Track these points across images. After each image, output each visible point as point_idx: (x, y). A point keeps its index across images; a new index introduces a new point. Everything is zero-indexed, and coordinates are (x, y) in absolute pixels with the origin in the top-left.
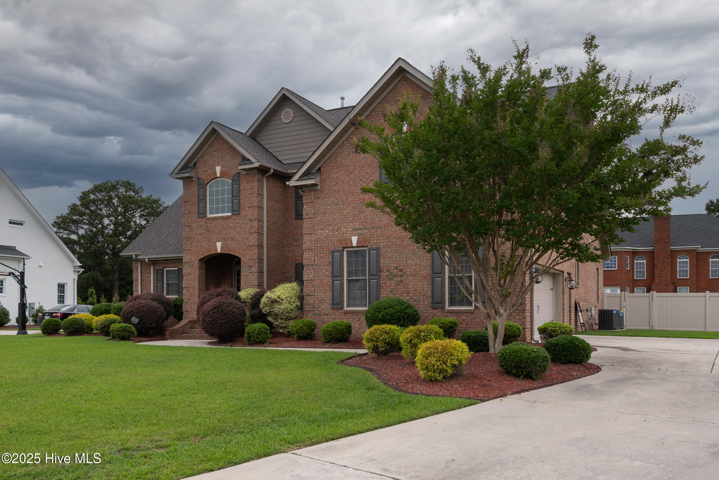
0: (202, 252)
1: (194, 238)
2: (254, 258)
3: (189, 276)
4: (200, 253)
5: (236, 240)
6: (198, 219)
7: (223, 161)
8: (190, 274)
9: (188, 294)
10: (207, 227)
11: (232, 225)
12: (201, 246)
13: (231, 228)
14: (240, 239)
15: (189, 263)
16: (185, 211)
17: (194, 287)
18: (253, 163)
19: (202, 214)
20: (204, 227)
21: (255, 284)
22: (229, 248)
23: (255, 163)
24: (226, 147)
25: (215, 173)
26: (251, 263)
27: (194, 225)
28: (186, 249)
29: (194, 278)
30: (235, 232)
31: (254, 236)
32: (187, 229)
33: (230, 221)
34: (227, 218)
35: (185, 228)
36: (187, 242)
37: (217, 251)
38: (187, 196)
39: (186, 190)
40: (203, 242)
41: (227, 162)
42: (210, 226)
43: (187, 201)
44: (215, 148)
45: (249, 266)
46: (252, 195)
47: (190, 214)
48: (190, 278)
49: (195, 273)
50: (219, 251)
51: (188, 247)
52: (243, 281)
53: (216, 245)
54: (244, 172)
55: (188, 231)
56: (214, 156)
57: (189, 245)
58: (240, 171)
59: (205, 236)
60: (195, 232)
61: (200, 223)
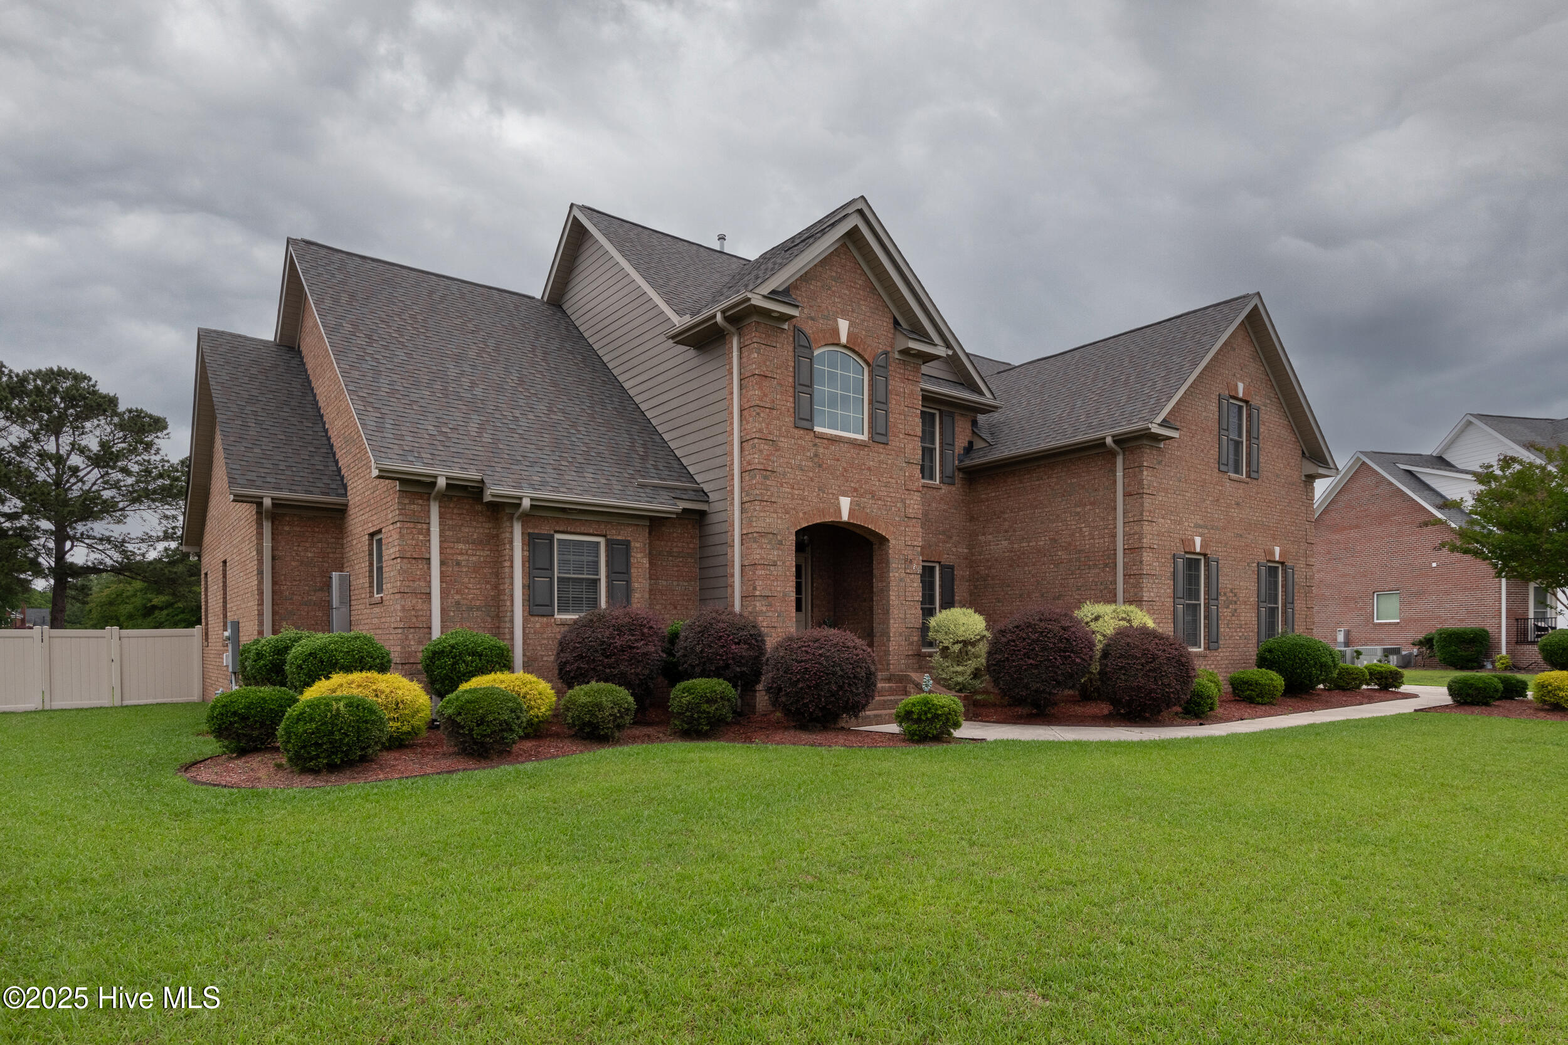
0: (805, 513)
1: (785, 474)
2: (915, 543)
3: (772, 568)
4: (801, 515)
5: (879, 499)
6: (796, 431)
7: (853, 311)
8: (775, 565)
9: (770, 614)
10: (816, 455)
11: (871, 463)
12: (803, 499)
13: (869, 469)
14: (889, 499)
15: (771, 536)
16: (761, 400)
17: (785, 595)
18: (936, 345)
19: (804, 420)
20: (808, 454)
21: (917, 598)
22: (867, 514)
23: (939, 348)
24: (860, 282)
25: (836, 332)
26: (908, 552)
27: (784, 443)
28: (766, 498)
29: (786, 575)
30: (879, 481)
31: (915, 498)
32: (766, 447)
33: (868, 455)
34: (853, 443)
35: (760, 444)
36: (768, 482)
37: (841, 518)
38: (768, 363)
39: (763, 347)
40: (806, 488)
41: (862, 317)
42: (824, 454)
43: (766, 377)
44: (837, 272)
45: (906, 560)
46: (911, 410)
47: (775, 412)
48: (775, 573)
49: (788, 563)
50: (845, 517)
51: (769, 493)
52: (893, 590)
53: (839, 503)
54: (897, 356)
55: (770, 455)
56: (833, 292)
57: (772, 489)
58: (889, 349)
59: (811, 474)
60: (786, 460)
61: (799, 442)
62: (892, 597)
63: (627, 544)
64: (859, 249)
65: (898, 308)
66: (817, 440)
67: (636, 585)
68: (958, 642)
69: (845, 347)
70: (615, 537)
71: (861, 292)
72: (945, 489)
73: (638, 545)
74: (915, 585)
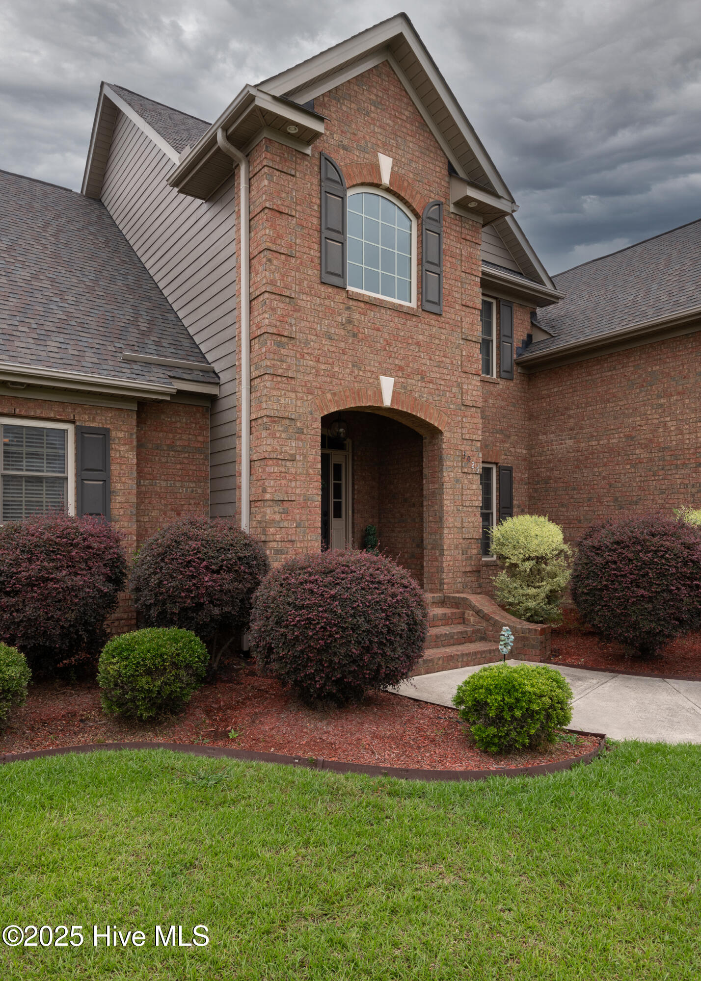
0: (334, 394)
1: (307, 343)
2: (474, 437)
3: (289, 464)
4: (329, 396)
5: (431, 382)
6: (323, 288)
7: (398, 147)
8: (293, 459)
9: (286, 524)
10: (350, 322)
11: (421, 337)
12: (332, 376)
13: (418, 344)
14: (443, 383)
15: (287, 422)
16: (273, 242)
17: (306, 500)
18: (500, 197)
19: (333, 274)
20: (339, 319)
21: (477, 503)
22: (415, 398)
23: (504, 201)
24: (407, 113)
25: (376, 168)
26: (466, 448)
27: (306, 302)
28: (280, 372)
29: (308, 474)
30: (430, 359)
31: (474, 382)
32: (281, 305)
33: (417, 326)
34: (398, 310)
35: (271, 300)
36: (283, 351)
37: (382, 402)
38: (284, 195)
39: (278, 173)
40: (336, 363)
41: (409, 156)
42: (360, 321)
43: (281, 213)
44: (377, 96)
45: (463, 456)
46: (470, 277)
47: (293, 260)
48: (293, 470)
49: (311, 458)
50: (387, 402)
51: (284, 366)
52: (448, 494)
53: (379, 384)
54: (452, 209)
55: (287, 315)
56: (373, 119)
57: (289, 360)
58: (443, 200)
59: (343, 345)
60: (308, 325)
61: (327, 302)
62: (445, 502)
63: (104, 434)
64: (405, 71)
65: (454, 151)
66: (351, 303)
67: (118, 486)
68: (529, 558)
69: (388, 190)
70: (87, 424)
71: (408, 126)
72: (502, 384)
73: (121, 435)
74: (474, 487)
